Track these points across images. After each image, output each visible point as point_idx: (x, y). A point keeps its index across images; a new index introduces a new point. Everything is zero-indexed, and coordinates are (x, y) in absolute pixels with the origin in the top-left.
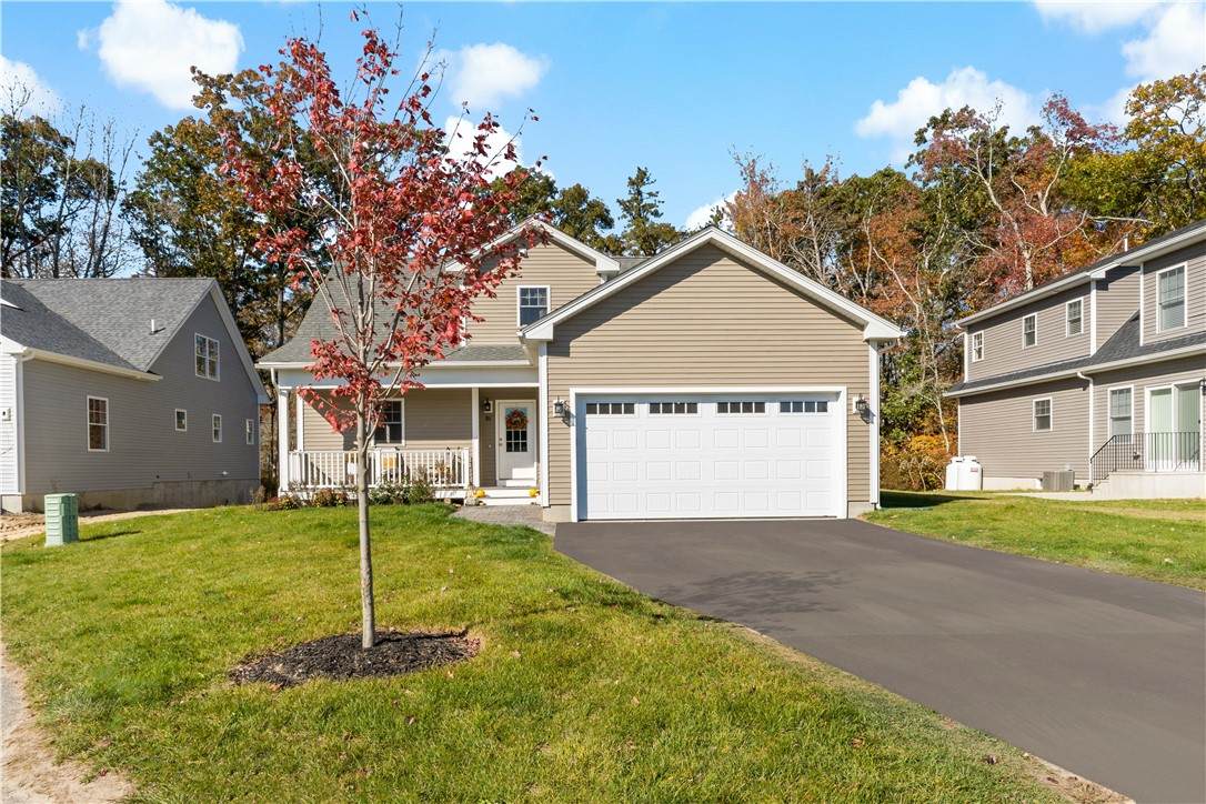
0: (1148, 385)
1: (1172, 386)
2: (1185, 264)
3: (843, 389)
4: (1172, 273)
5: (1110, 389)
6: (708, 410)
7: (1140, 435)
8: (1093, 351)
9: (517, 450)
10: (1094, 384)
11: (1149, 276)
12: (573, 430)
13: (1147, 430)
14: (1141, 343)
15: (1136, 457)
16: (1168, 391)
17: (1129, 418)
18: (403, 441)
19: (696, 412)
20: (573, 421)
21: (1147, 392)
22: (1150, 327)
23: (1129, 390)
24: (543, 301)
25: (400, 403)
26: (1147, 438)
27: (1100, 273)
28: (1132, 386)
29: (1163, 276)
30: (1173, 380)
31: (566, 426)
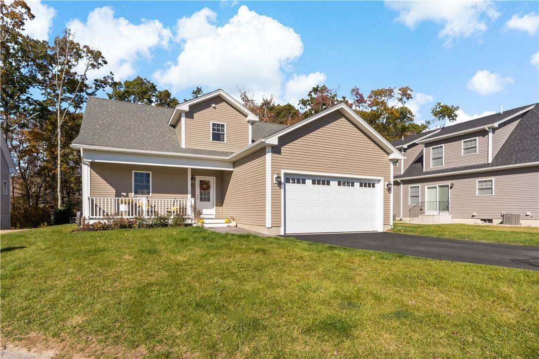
0: (427, 185)
1: (437, 186)
2: (443, 145)
3: (382, 178)
4: (437, 148)
5: (410, 186)
6: (334, 184)
7: (423, 202)
8: (402, 173)
9: (205, 200)
10: (403, 184)
11: (428, 148)
12: (283, 190)
13: (426, 200)
14: (424, 171)
15: (421, 210)
16: (436, 187)
17: (418, 196)
18: (151, 194)
19: (329, 185)
20: (283, 186)
21: (426, 187)
22: (428, 165)
23: (418, 187)
24: (223, 130)
25: (149, 174)
26: (426, 204)
27: (405, 146)
28: (420, 186)
29: (433, 148)
30: (437, 184)
31: (279, 188)
